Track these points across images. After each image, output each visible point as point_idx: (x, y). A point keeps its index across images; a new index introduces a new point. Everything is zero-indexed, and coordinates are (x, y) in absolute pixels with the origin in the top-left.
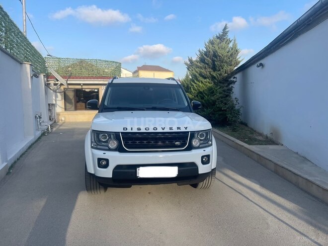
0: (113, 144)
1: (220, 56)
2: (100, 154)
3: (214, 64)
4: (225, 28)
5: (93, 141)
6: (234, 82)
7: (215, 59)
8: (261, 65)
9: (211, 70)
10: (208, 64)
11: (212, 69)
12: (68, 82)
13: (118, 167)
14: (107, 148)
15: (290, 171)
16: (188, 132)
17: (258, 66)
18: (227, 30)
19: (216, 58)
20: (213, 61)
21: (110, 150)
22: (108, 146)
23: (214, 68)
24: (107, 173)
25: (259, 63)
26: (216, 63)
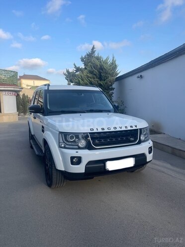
0: (82, 143)
2: (73, 153)
3: (100, 75)
4: (93, 48)
5: (61, 141)
6: (113, 89)
8: (141, 76)
10: (95, 75)
11: (99, 79)
13: (90, 163)
14: (77, 147)
16: (138, 129)
17: (138, 77)
18: (94, 50)
19: (102, 70)
20: (100, 73)
21: (79, 148)
22: (78, 145)
23: (100, 78)
24: (80, 169)
25: (139, 75)
26: (102, 74)
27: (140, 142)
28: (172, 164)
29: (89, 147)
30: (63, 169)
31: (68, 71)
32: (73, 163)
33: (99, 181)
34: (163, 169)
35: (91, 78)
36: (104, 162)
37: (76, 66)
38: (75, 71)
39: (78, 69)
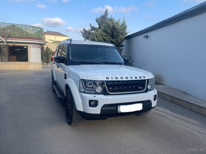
0: (99, 89)
1: (117, 29)
2: (91, 97)
3: (113, 34)
4: (106, 11)
6: (123, 46)
7: (114, 31)
8: (147, 36)
9: (110, 37)
10: (108, 33)
12: (7, 41)
13: (105, 106)
15: (185, 101)
16: (145, 80)
17: (145, 37)
18: (107, 13)
20: (112, 32)
22: (95, 91)
23: (112, 36)
24: (97, 111)
25: (145, 35)
26: (114, 33)
27: (147, 91)
28: (171, 111)
29: (104, 93)
30: (82, 110)
31: (84, 30)
32: (90, 105)
33: (111, 121)
34: (164, 114)
35: (104, 36)
36: (117, 105)
37: (91, 26)
38: (90, 30)
39: (93, 28)
